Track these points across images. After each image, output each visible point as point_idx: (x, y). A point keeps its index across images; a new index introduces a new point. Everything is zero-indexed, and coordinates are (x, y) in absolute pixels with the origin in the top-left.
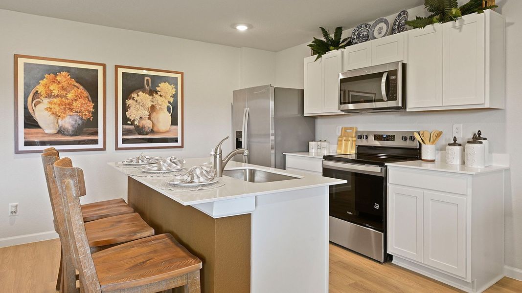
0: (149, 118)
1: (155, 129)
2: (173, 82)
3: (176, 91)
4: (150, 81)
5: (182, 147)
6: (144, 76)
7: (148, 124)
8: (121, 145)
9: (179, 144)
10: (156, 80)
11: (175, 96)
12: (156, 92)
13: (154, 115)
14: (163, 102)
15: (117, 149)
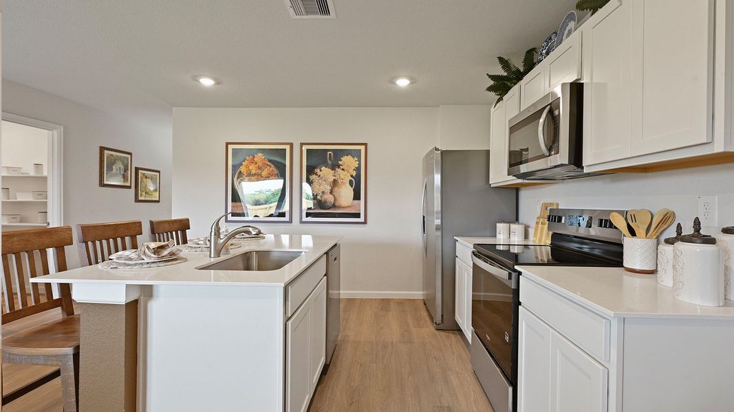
0: (331, 193)
1: (337, 204)
2: (356, 154)
3: (360, 164)
4: (332, 155)
5: (365, 223)
6: (327, 150)
7: (329, 198)
8: (305, 219)
9: (362, 219)
10: (339, 154)
11: (358, 169)
12: (339, 166)
13: (336, 189)
14: (345, 176)
15: (302, 222)
